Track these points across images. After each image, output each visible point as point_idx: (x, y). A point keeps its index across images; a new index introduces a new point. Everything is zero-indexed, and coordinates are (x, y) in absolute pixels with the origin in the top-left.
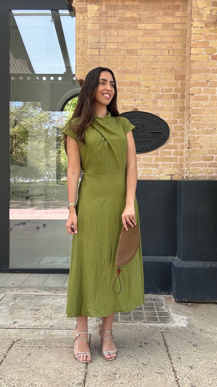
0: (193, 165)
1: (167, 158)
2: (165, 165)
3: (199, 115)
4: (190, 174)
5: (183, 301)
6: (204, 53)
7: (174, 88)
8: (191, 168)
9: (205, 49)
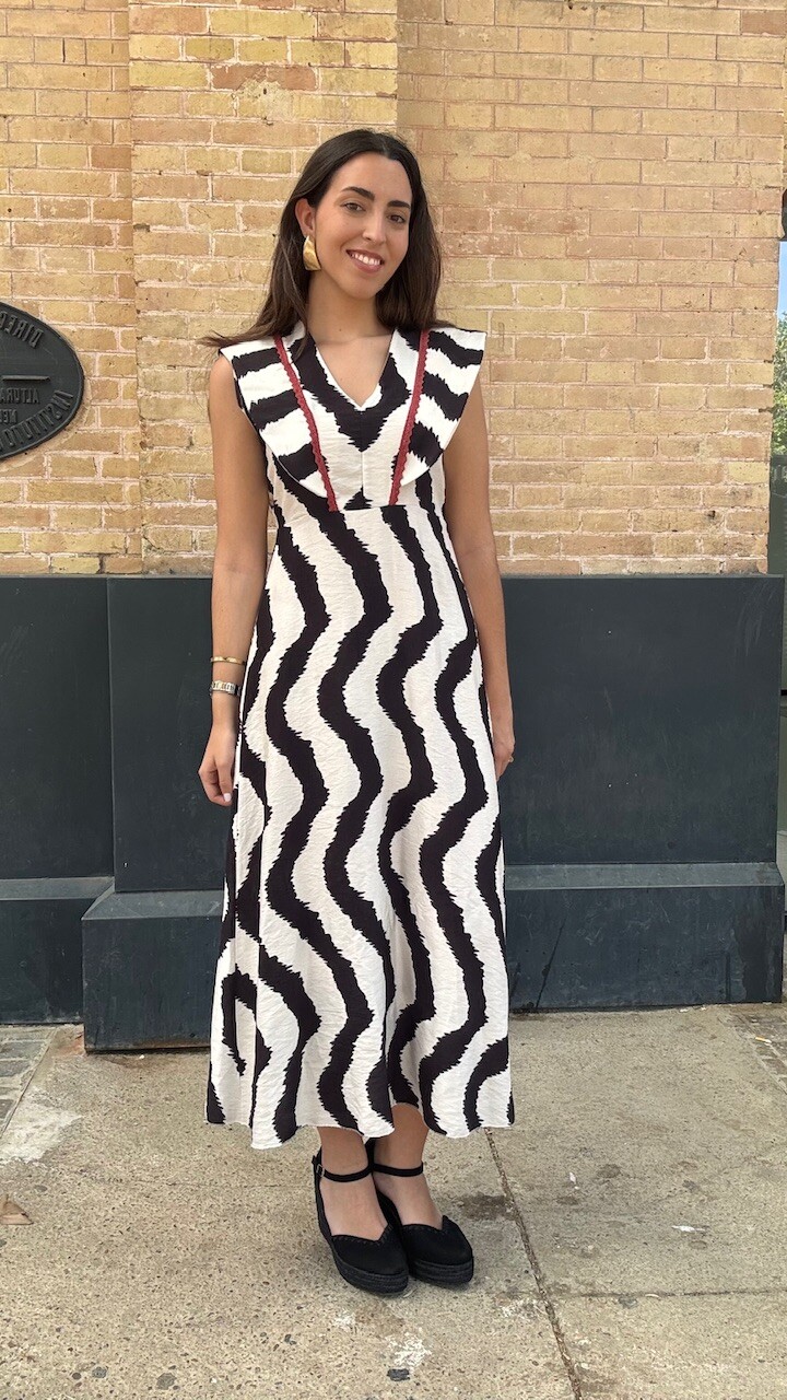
0: (159, 516)
1: (79, 488)
2: (75, 515)
3: (174, 312)
4: (151, 554)
5: (117, 1046)
6: (180, 59)
7: (93, 200)
8: (152, 528)
9: (185, 38)
